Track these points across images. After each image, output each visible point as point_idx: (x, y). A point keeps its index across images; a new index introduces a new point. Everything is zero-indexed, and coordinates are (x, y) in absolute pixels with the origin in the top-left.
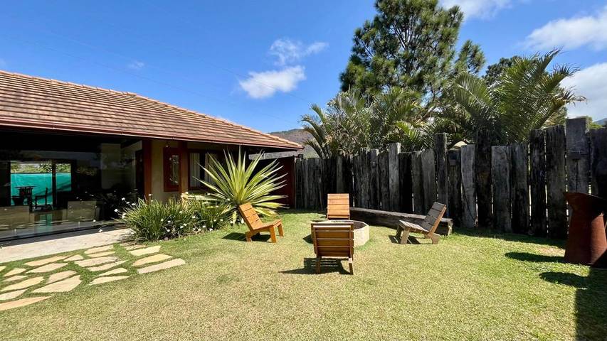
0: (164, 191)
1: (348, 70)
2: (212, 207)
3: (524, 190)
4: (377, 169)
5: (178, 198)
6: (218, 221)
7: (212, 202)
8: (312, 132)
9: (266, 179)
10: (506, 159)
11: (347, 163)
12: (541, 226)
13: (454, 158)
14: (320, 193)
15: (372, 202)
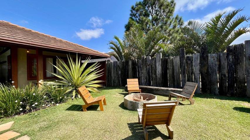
0: (28, 80)
1: (129, 23)
2: (59, 89)
3: (225, 75)
4: (150, 66)
5: (37, 84)
6: (63, 98)
7: (59, 85)
8: (114, 49)
9: (93, 71)
10: (216, 60)
11: (134, 63)
12: (233, 91)
13: (190, 60)
14: (120, 79)
15: (148, 82)
